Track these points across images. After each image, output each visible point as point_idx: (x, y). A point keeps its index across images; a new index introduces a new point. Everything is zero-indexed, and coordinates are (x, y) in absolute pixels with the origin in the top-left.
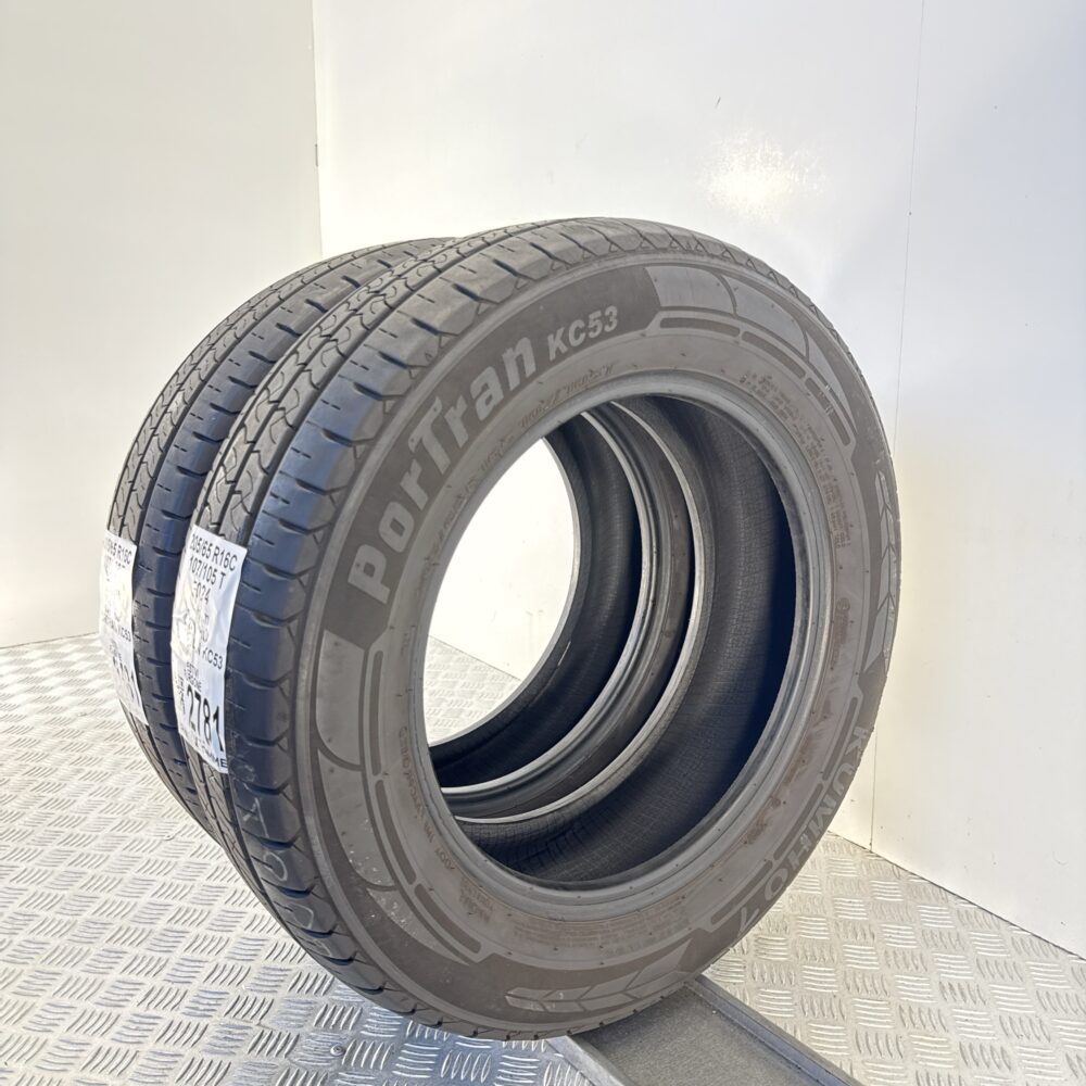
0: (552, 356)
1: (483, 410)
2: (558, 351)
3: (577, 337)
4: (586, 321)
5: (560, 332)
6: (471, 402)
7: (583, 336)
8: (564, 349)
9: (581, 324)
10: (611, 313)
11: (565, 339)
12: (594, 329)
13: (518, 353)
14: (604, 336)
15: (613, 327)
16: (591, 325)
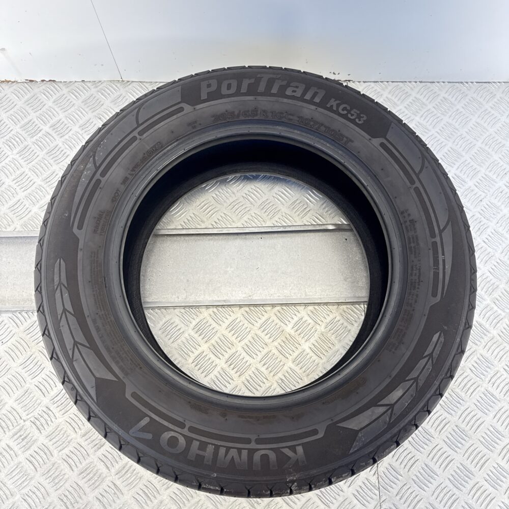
0: (328, 106)
1: (289, 92)
2: (332, 106)
3: (343, 110)
4: (351, 109)
5: (338, 102)
6: (288, 85)
7: (345, 112)
8: (335, 108)
9: (349, 108)
10: (363, 117)
11: (338, 105)
12: (352, 115)
13: (318, 91)
14: (353, 121)
15: (360, 122)
16: (352, 112)
